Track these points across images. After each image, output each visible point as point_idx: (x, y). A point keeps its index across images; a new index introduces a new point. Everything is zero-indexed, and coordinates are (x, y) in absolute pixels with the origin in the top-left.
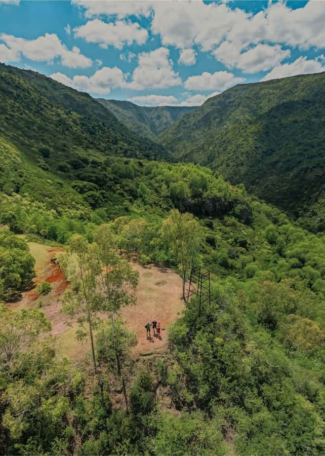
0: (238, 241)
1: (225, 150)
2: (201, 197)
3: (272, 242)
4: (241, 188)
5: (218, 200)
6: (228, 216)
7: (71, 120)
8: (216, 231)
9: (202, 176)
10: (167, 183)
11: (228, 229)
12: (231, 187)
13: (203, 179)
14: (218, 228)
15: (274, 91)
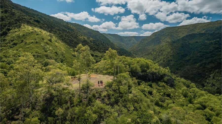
0: (166, 94)
1: (162, 54)
2: (146, 72)
3: (185, 96)
4: (167, 69)
5: (155, 74)
6: (161, 82)
7: (89, 41)
8: (154, 89)
9: (146, 63)
10: (129, 65)
11: (160, 88)
12: (162, 68)
13: (147, 64)
14: (155, 87)
15: (185, 30)
